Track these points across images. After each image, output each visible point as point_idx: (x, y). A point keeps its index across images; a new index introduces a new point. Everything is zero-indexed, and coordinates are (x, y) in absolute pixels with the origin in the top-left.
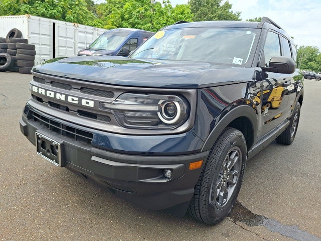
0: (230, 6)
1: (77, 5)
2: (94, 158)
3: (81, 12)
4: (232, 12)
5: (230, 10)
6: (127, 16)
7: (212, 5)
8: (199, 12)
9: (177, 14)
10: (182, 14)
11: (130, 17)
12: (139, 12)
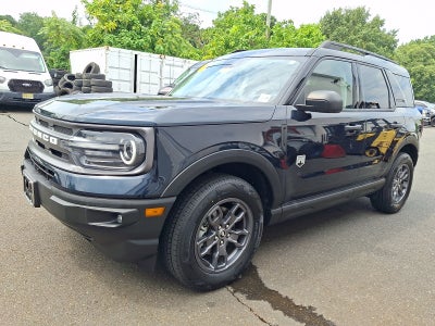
0: (382, 23)
1: (171, 32)
2: (53, 198)
3: (173, 40)
4: (384, 30)
5: (381, 29)
6: (232, 43)
7: (354, 23)
8: (335, 33)
9: (302, 37)
10: (308, 36)
11: (237, 44)
12: (247, 37)
